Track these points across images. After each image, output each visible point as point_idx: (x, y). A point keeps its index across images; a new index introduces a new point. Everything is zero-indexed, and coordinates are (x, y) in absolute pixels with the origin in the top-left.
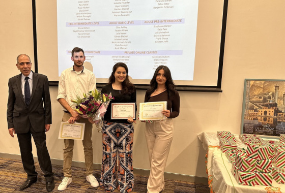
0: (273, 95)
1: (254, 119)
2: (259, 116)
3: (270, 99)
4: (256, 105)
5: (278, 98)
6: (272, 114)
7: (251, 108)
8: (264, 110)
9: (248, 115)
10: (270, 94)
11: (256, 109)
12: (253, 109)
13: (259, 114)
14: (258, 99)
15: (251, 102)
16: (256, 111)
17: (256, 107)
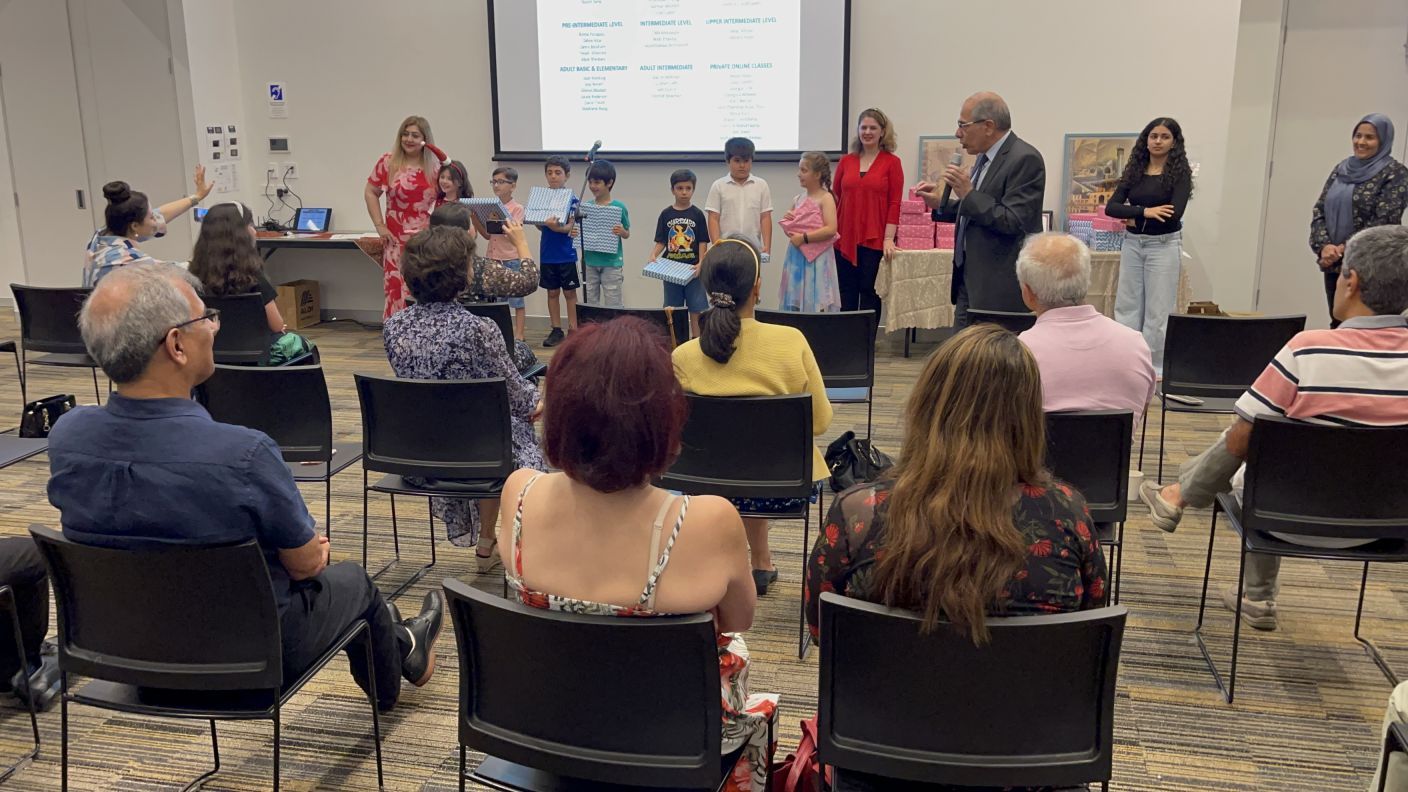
0: (1114, 166)
1: (1082, 211)
2: (1091, 205)
3: (1109, 172)
4: (1084, 185)
7: (1077, 191)
8: (1098, 195)
9: (1072, 204)
10: (1108, 164)
11: (1086, 193)
12: (1081, 194)
13: (1091, 201)
14: (1089, 174)
15: (1077, 180)
16: (1085, 196)
17: (1084, 189)
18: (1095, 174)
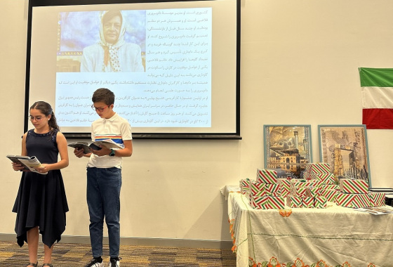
0: (294, 141)
1: (277, 168)
2: (282, 164)
3: (291, 145)
4: (277, 152)
5: (299, 144)
6: (295, 161)
7: (273, 156)
8: (286, 158)
9: (271, 163)
10: (290, 140)
11: (278, 156)
12: (275, 156)
13: (282, 161)
14: (279, 146)
15: (272, 149)
16: (278, 158)
17: (277, 154)
18: (282, 146)
